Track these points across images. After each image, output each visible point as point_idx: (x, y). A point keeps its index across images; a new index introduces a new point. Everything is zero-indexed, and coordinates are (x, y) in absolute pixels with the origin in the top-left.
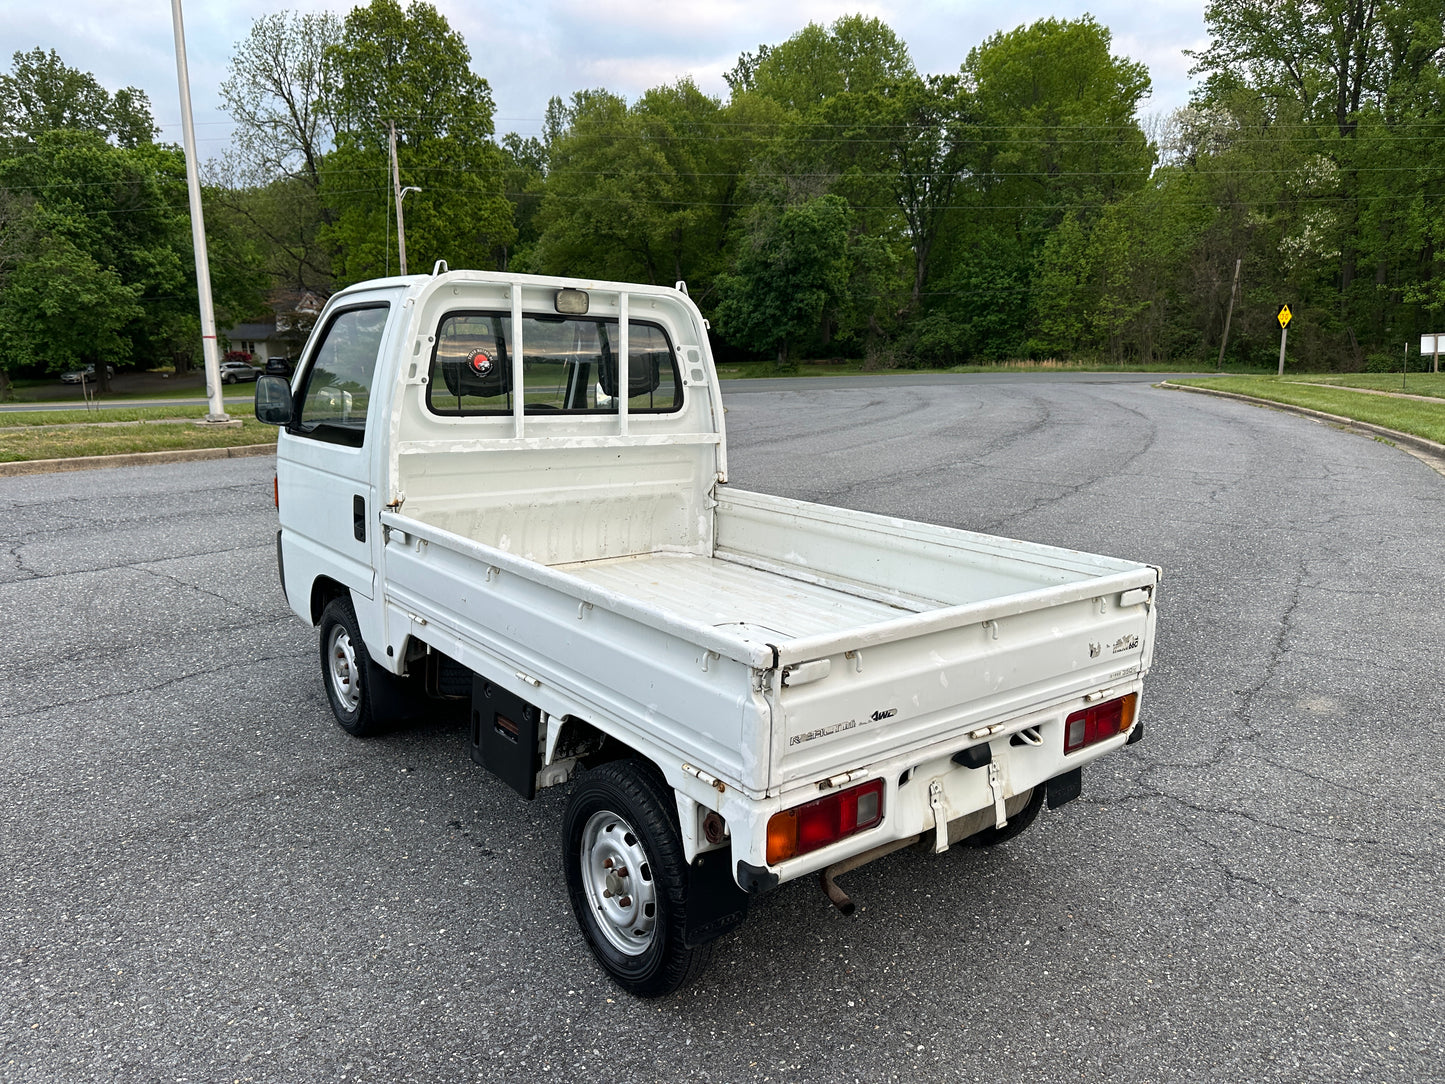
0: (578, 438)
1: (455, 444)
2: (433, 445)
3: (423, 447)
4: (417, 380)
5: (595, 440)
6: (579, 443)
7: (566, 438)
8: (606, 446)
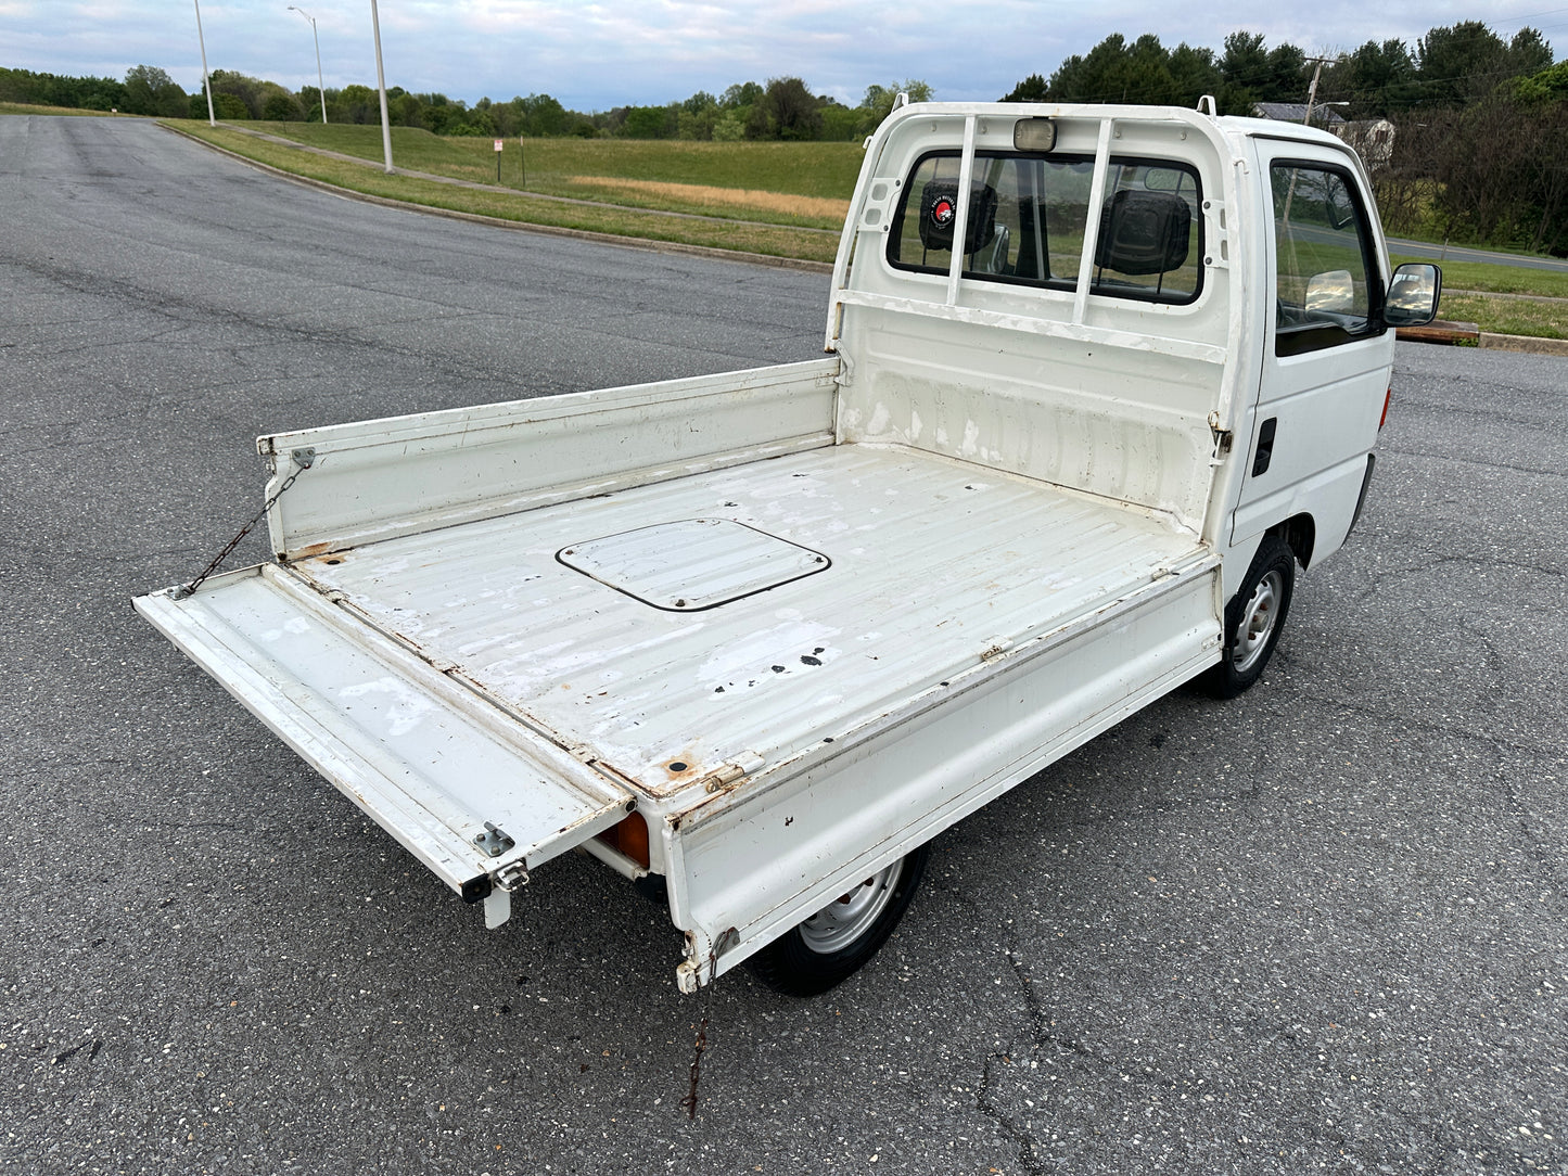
0: (1015, 317)
1: (889, 300)
2: (871, 298)
3: (863, 299)
4: (879, 227)
5: (1035, 324)
6: (1014, 323)
7: (1001, 314)
8: (1048, 334)
